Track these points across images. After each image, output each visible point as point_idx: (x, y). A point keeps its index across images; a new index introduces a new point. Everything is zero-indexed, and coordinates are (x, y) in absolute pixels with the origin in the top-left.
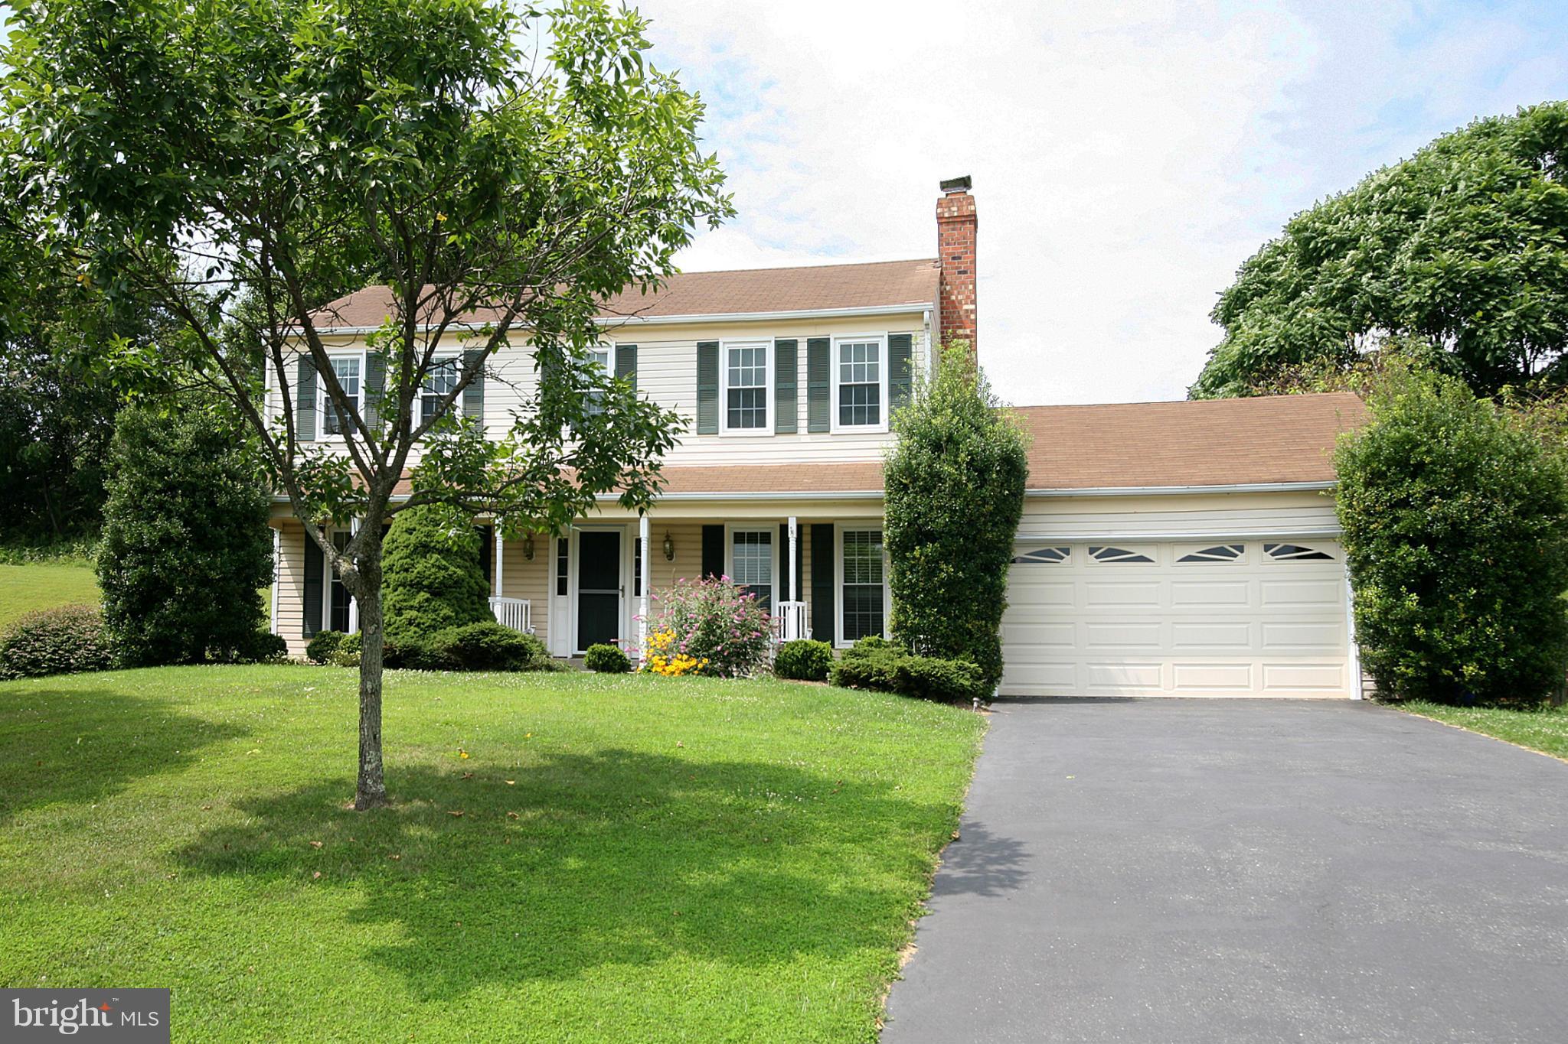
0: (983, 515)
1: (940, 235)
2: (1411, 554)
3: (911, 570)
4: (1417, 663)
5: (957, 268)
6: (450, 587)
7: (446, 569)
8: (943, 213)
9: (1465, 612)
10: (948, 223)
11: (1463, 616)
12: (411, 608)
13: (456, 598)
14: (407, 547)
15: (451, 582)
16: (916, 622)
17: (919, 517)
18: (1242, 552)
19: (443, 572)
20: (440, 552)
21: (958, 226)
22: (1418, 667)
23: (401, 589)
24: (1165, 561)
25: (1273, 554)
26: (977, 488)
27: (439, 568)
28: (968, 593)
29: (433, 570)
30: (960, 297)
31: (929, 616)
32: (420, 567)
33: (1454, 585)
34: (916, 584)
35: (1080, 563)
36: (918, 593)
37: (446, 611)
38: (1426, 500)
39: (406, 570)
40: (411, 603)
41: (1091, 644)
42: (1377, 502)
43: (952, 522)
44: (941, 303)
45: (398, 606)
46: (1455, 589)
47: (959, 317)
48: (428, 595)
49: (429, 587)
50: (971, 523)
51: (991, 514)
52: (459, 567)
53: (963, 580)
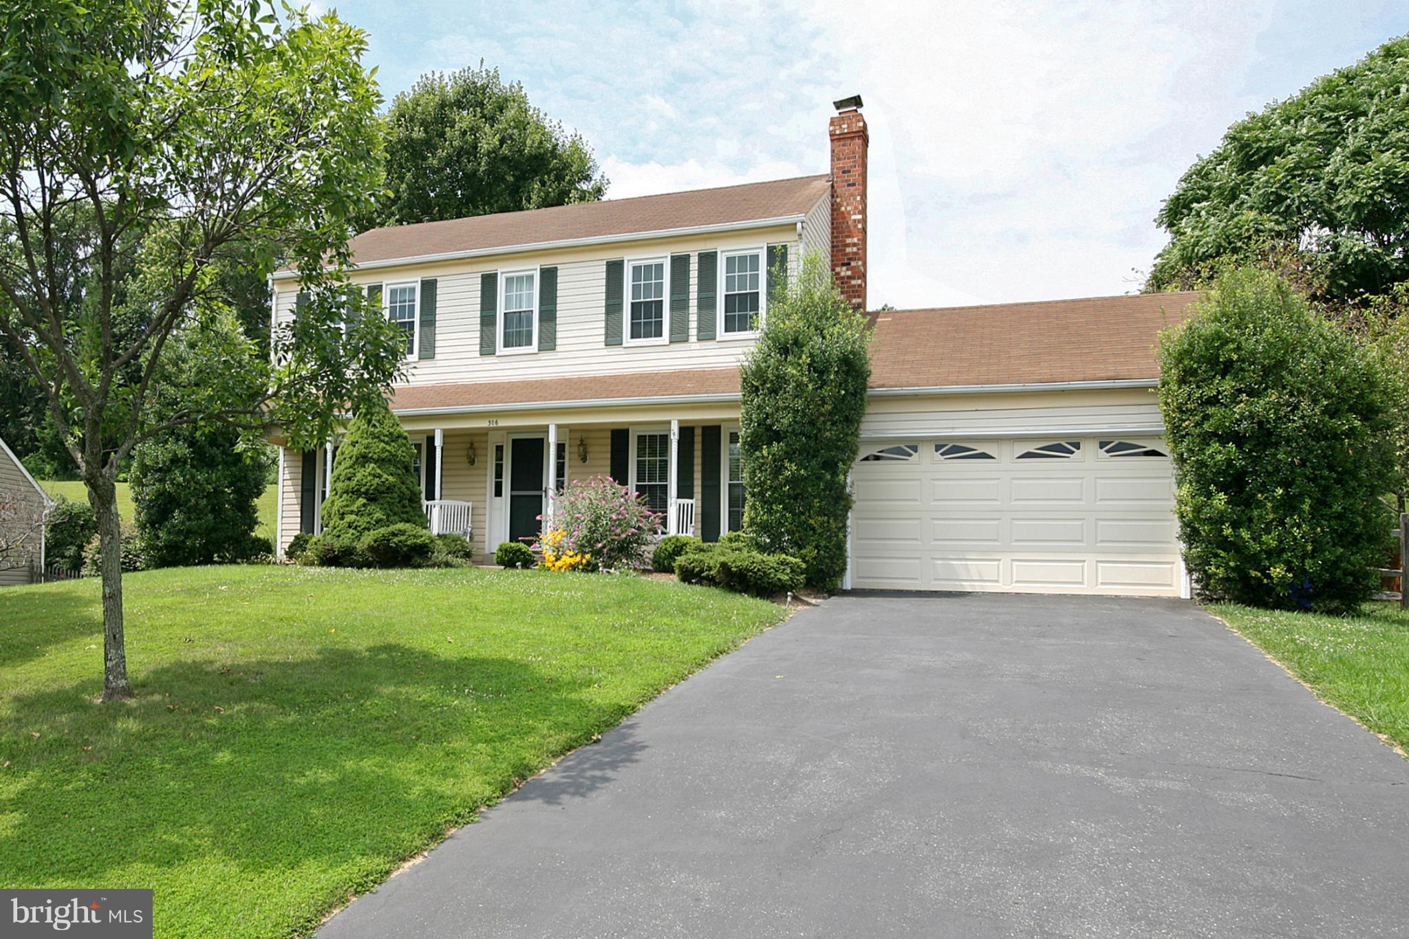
0: (823, 415)
1: (833, 151)
2: (1220, 452)
3: (760, 468)
4: (1227, 564)
5: (846, 181)
6: (383, 493)
7: (380, 476)
8: (835, 130)
9: (1274, 512)
10: (839, 139)
11: (1271, 516)
12: (352, 512)
13: (388, 502)
14: (351, 458)
15: (383, 489)
16: (765, 517)
17: (767, 418)
18: (1078, 448)
19: (377, 480)
20: (376, 462)
21: (848, 142)
22: (1227, 567)
23: (345, 495)
24: (1006, 457)
25: (1107, 451)
26: (817, 389)
27: (374, 476)
28: (810, 490)
29: (369, 478)
30: (849, 208)
31: (777, 511)
32: (359, 476)
33: (1264, 484)
34: (764, 483)
35: (927, 459)
36: (767, 490)
37: (378, 515)
38: (1234, 399)
39: (349, 479)
40: (352, 508)
41: (936, 540)
42: (1189, 399)
43: (796, 422)
44: (832, 215)
45: (341, 511)
46: (1263, 488)
47: (848, 227)
48: (365, 501)
49: (366, 493)
50: (812, 423)
51: (830, 413)
52: (392, 475)
53: (806, 478)
